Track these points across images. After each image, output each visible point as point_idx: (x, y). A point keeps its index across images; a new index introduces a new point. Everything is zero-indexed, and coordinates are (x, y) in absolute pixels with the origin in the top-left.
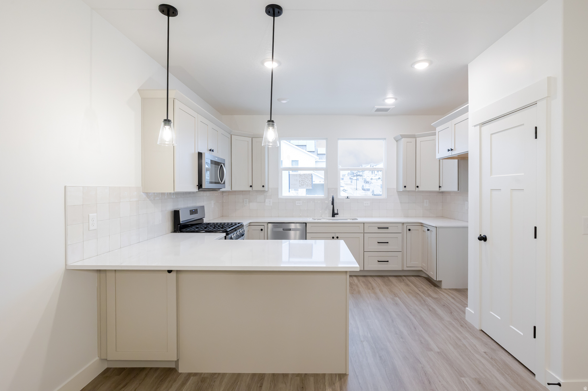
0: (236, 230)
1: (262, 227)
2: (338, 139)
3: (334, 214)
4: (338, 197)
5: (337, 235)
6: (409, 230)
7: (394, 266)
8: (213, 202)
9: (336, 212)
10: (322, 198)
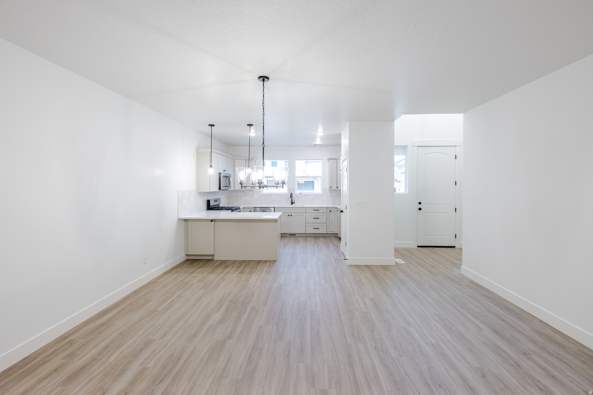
0: (236, 210)
1: (251, 210)
2: (295, 160)
3: (292, 203)
4: (295, 193)
5: (291, 214)
6: (331, 211)
7: (322, 231)
8: (224, 196)
9: (293, 202)
10: (286, 194)
